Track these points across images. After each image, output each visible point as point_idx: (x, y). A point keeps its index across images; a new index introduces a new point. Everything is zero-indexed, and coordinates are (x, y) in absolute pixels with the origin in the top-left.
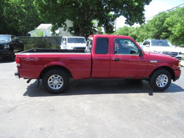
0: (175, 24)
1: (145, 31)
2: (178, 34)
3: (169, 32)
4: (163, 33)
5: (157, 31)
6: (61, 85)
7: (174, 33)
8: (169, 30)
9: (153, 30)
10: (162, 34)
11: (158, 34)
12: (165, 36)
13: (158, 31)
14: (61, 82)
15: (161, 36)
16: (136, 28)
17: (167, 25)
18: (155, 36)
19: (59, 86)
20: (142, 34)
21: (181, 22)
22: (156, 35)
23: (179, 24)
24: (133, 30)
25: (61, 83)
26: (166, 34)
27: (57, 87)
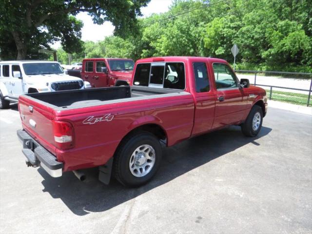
0: (159, 37)
1: (114, 48)
2: (166, 52)
3: (151, 50)
4: (144, 51)
5: (134, 47)
6: (151, 165)
7: (159, 50)
8: (152, 45)
9: (129, 46)
10: (142, 53)
11: (137, 52)
12: (147, 55)
13: (136, 48)
14: (149, 158)
15: (142, 55)
16: (100, 44)
17: (147, 39)
18: (133, 55)
19: (147, 167)
20: (110, 52)
21: (166, 34)
22: (133, 53)
23: (164, 38)
24: (94, 47)
25: (149, 161)
26: (148, 52)
27: (144, 170)
